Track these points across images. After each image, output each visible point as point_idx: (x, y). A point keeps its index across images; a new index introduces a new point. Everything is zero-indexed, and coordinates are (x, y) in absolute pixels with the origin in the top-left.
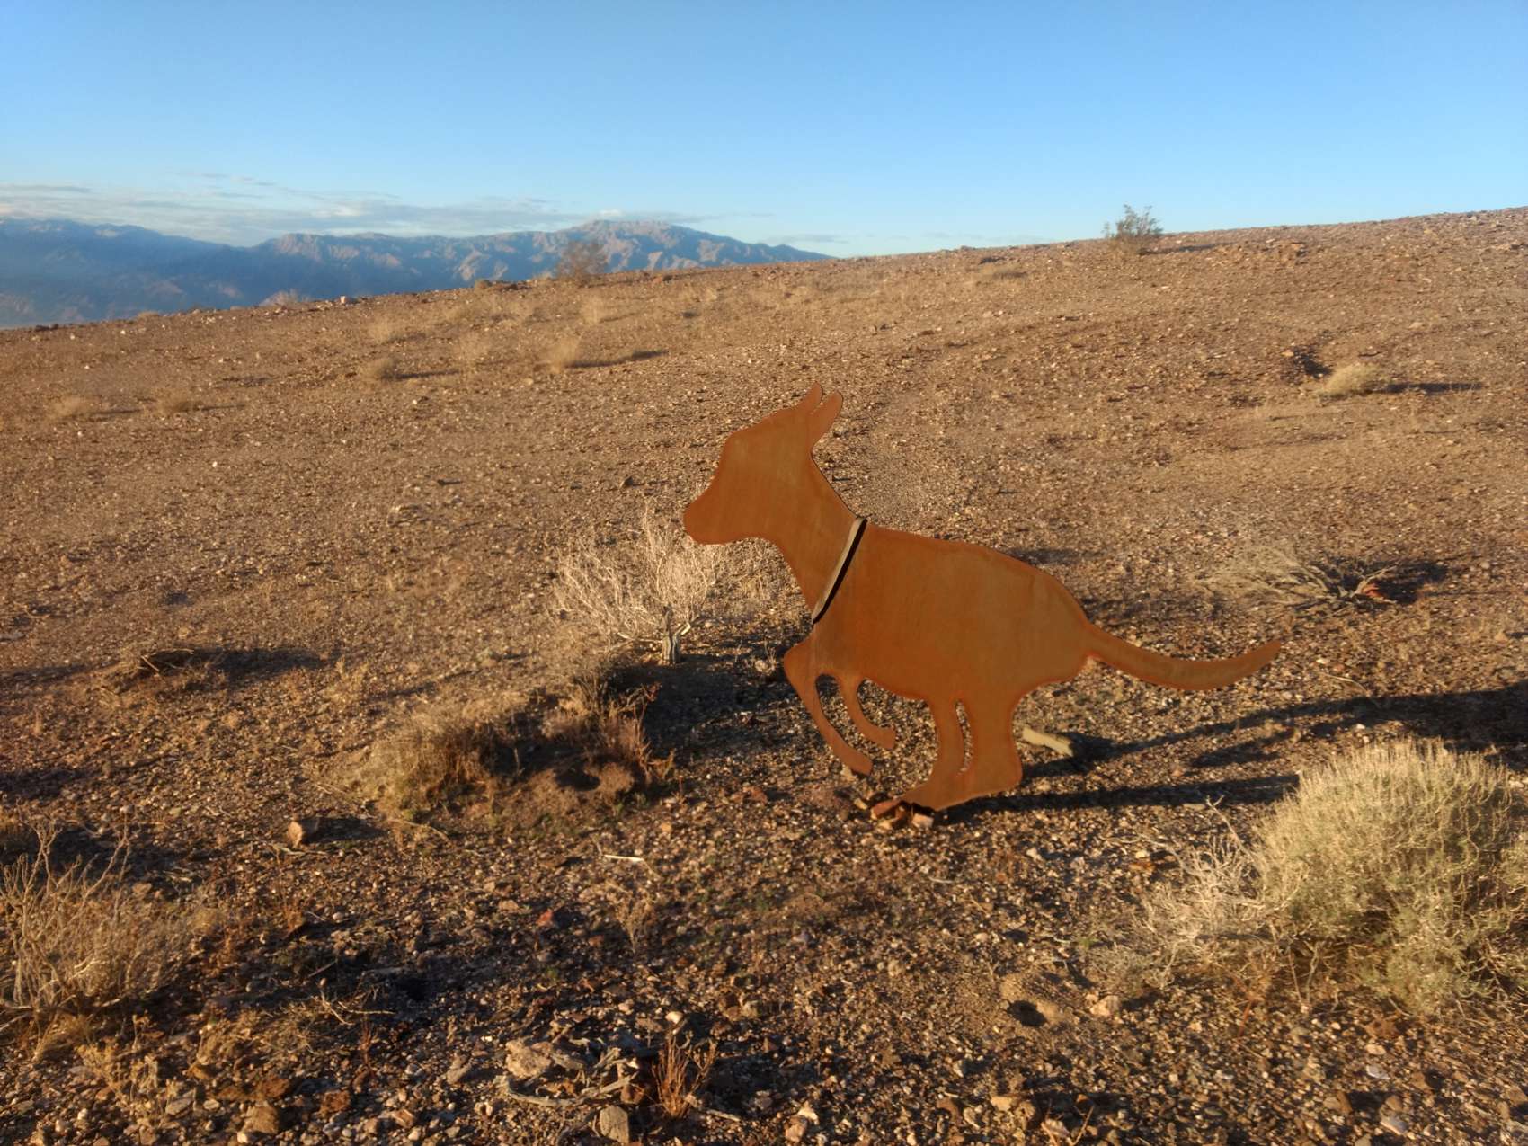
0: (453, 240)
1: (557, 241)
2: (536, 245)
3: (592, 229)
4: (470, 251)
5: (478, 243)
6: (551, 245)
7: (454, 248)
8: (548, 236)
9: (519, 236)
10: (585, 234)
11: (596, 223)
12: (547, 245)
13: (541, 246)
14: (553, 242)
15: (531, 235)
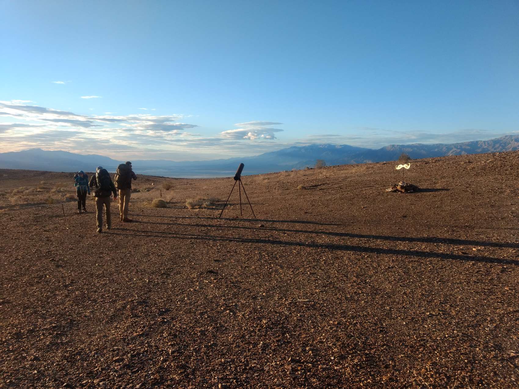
0: (446, 145)
1: (488, 144)
2: (479, 145)
3: (504, 139)
4: (452, 148)
5: (456, 146)
6: (485, 145)
7: (446, 148)
8: (484, 142)
9: (472, 142)
10: (501, 140)
11: (506, 136)
12: (483, 145)
13: (481, 146)
14: (486, 144)
15: (477, 142)
